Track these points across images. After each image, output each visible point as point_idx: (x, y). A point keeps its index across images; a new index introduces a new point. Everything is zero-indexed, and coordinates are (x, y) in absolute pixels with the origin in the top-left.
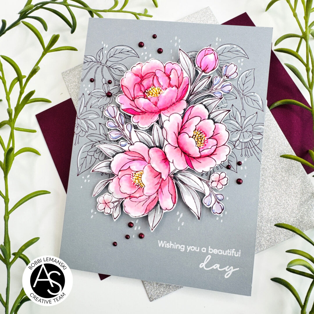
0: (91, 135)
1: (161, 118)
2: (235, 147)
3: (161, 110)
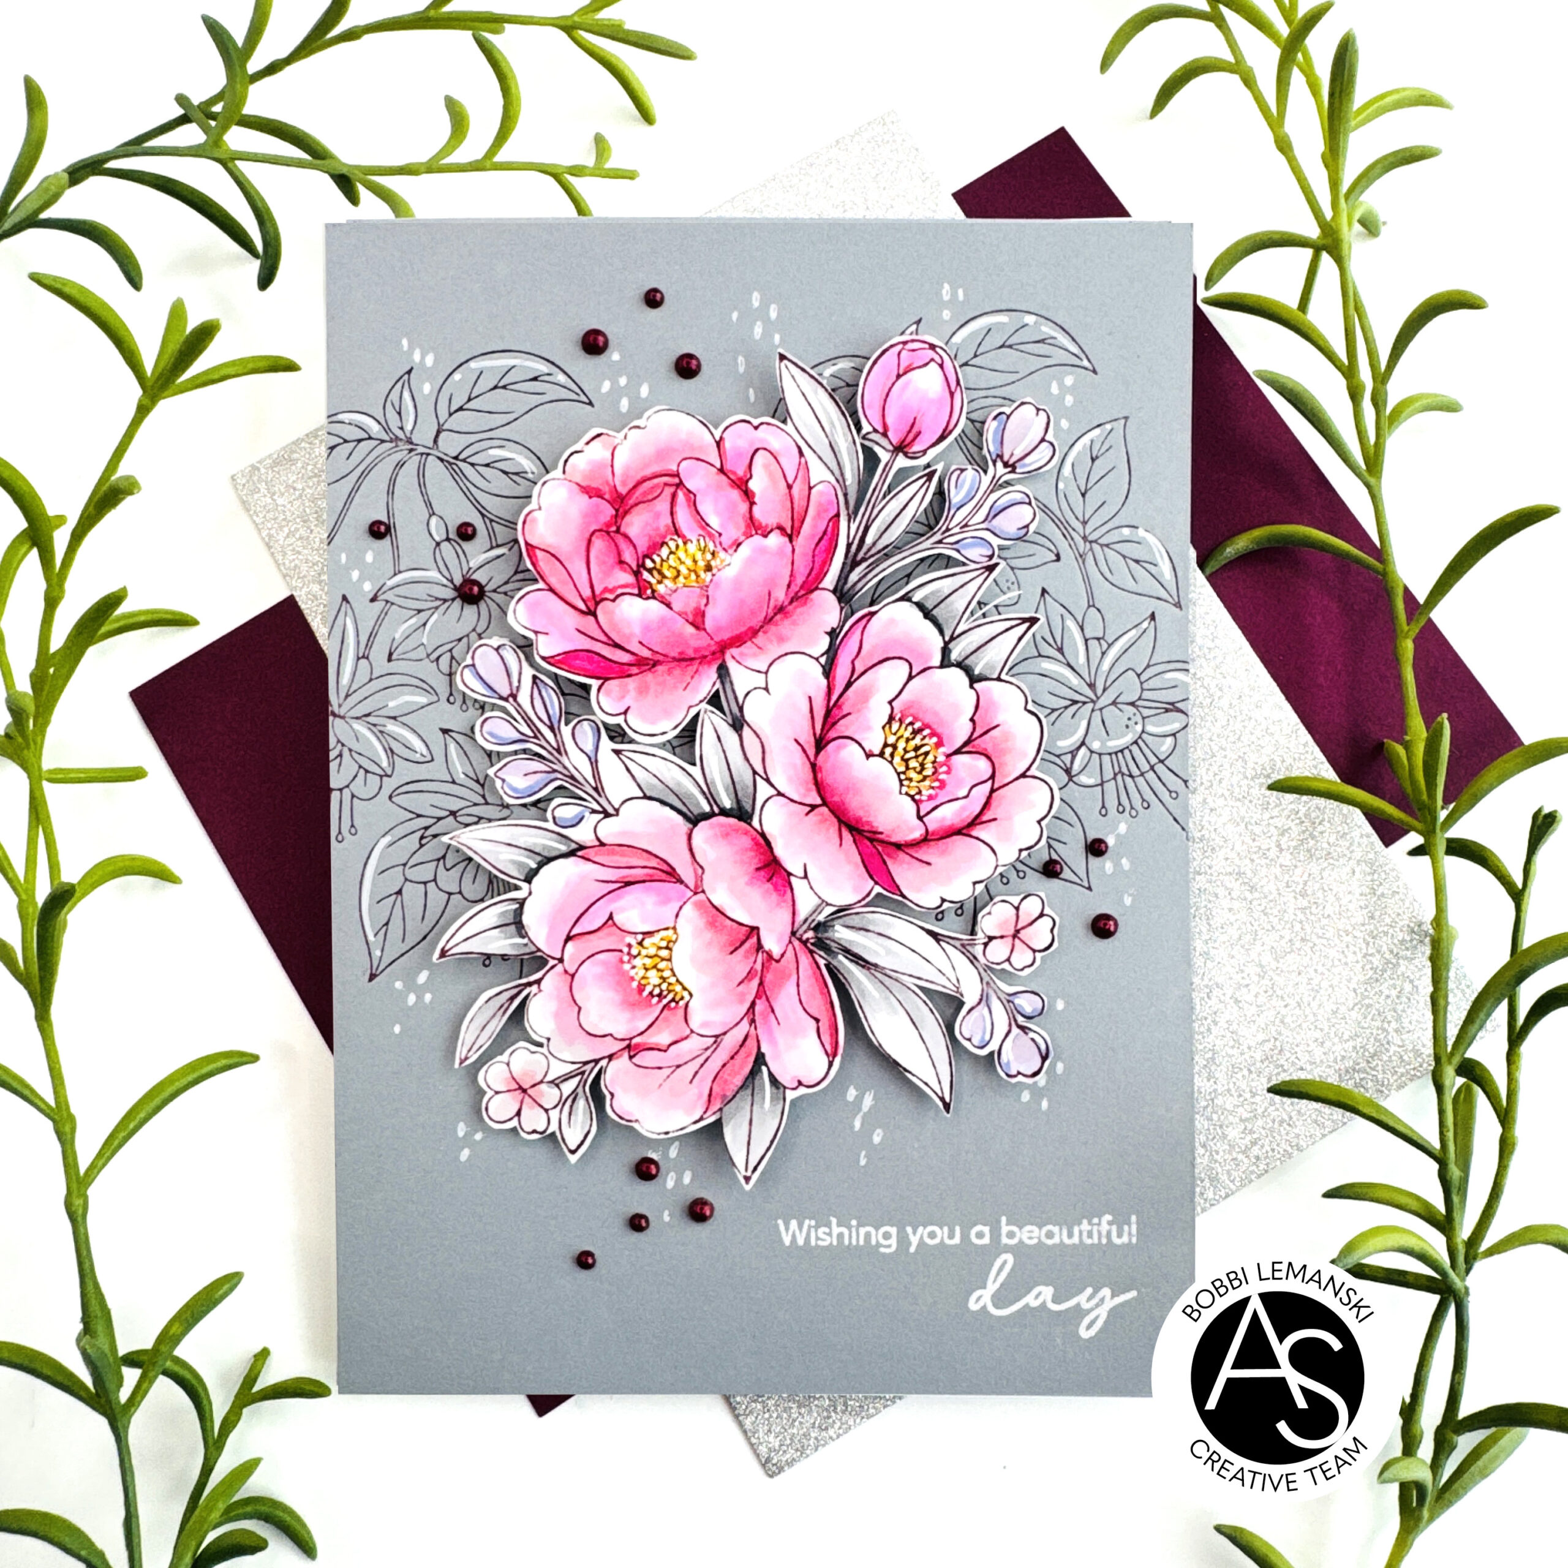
0: (411, 786)
1: (731, 683)
2: (1071, 778)
3: (723, 647)
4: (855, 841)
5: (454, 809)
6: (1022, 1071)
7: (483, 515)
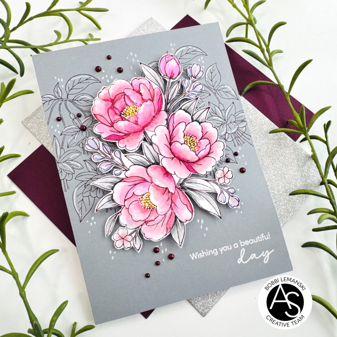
0: (79, 175)
1: (147, 135)
2: (226, 140)
3: (144, 128)
4: (184, 164)
5: (91, 178)
6: (235, 205)
7: (82, 111)
